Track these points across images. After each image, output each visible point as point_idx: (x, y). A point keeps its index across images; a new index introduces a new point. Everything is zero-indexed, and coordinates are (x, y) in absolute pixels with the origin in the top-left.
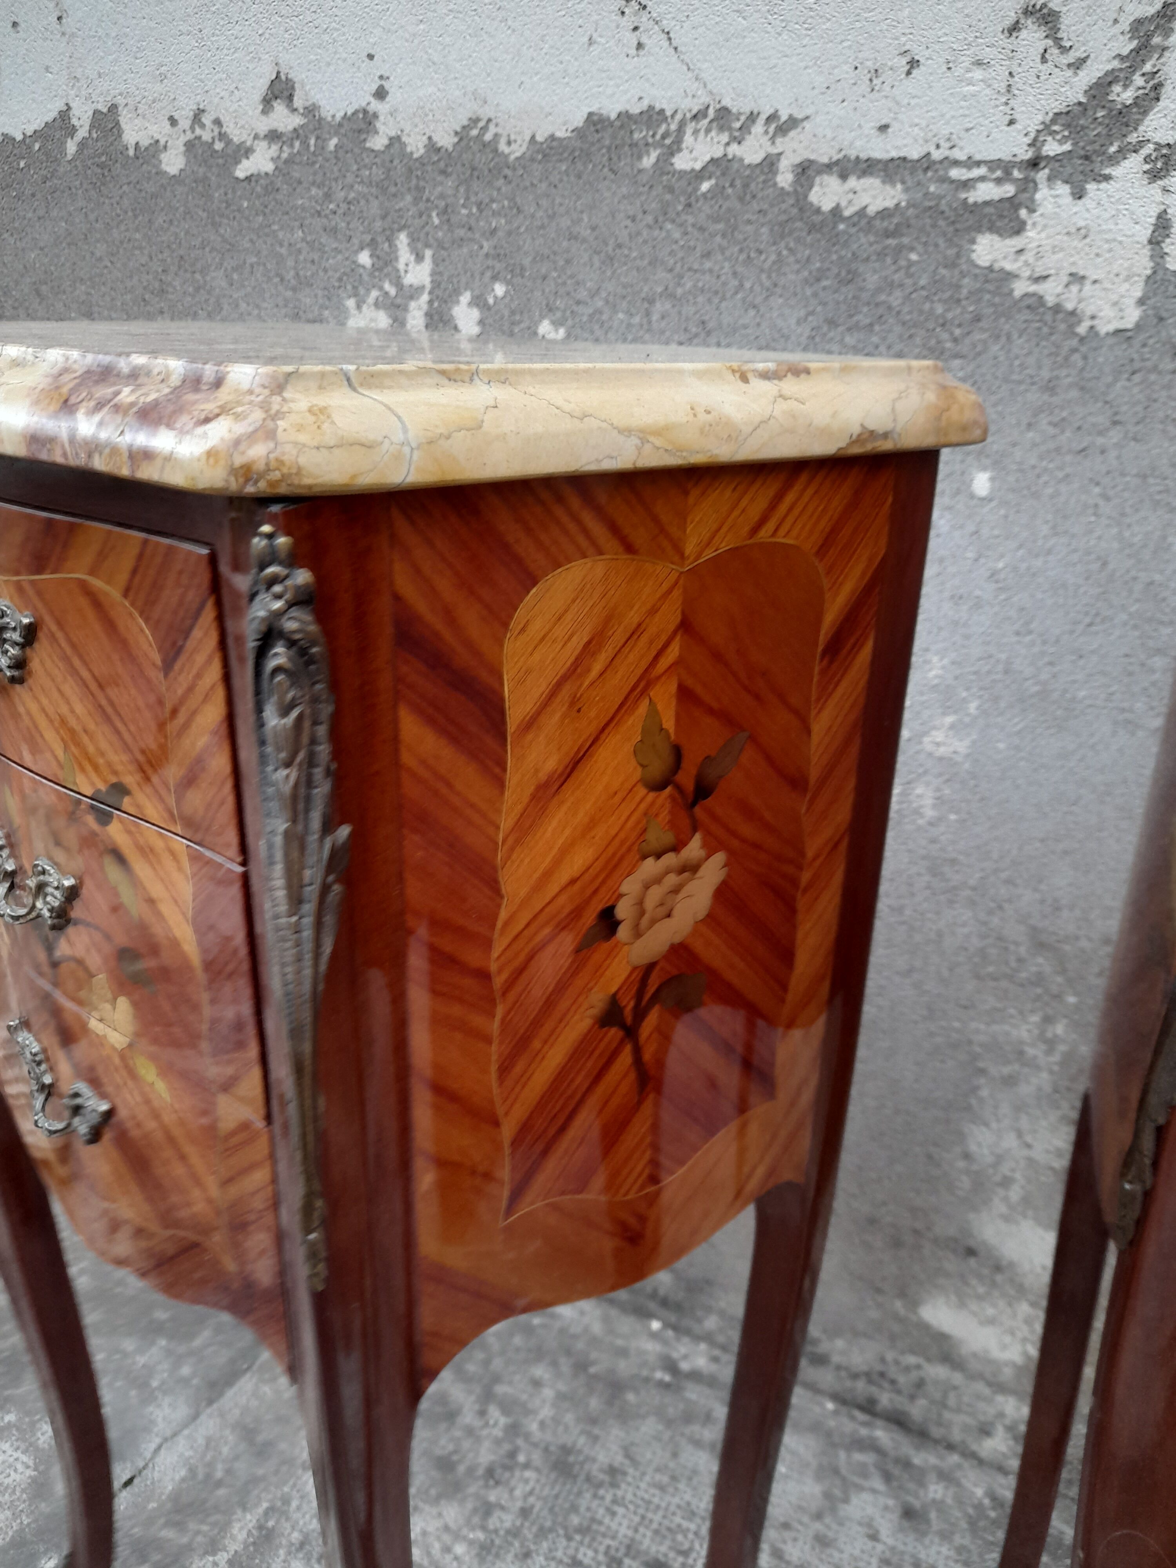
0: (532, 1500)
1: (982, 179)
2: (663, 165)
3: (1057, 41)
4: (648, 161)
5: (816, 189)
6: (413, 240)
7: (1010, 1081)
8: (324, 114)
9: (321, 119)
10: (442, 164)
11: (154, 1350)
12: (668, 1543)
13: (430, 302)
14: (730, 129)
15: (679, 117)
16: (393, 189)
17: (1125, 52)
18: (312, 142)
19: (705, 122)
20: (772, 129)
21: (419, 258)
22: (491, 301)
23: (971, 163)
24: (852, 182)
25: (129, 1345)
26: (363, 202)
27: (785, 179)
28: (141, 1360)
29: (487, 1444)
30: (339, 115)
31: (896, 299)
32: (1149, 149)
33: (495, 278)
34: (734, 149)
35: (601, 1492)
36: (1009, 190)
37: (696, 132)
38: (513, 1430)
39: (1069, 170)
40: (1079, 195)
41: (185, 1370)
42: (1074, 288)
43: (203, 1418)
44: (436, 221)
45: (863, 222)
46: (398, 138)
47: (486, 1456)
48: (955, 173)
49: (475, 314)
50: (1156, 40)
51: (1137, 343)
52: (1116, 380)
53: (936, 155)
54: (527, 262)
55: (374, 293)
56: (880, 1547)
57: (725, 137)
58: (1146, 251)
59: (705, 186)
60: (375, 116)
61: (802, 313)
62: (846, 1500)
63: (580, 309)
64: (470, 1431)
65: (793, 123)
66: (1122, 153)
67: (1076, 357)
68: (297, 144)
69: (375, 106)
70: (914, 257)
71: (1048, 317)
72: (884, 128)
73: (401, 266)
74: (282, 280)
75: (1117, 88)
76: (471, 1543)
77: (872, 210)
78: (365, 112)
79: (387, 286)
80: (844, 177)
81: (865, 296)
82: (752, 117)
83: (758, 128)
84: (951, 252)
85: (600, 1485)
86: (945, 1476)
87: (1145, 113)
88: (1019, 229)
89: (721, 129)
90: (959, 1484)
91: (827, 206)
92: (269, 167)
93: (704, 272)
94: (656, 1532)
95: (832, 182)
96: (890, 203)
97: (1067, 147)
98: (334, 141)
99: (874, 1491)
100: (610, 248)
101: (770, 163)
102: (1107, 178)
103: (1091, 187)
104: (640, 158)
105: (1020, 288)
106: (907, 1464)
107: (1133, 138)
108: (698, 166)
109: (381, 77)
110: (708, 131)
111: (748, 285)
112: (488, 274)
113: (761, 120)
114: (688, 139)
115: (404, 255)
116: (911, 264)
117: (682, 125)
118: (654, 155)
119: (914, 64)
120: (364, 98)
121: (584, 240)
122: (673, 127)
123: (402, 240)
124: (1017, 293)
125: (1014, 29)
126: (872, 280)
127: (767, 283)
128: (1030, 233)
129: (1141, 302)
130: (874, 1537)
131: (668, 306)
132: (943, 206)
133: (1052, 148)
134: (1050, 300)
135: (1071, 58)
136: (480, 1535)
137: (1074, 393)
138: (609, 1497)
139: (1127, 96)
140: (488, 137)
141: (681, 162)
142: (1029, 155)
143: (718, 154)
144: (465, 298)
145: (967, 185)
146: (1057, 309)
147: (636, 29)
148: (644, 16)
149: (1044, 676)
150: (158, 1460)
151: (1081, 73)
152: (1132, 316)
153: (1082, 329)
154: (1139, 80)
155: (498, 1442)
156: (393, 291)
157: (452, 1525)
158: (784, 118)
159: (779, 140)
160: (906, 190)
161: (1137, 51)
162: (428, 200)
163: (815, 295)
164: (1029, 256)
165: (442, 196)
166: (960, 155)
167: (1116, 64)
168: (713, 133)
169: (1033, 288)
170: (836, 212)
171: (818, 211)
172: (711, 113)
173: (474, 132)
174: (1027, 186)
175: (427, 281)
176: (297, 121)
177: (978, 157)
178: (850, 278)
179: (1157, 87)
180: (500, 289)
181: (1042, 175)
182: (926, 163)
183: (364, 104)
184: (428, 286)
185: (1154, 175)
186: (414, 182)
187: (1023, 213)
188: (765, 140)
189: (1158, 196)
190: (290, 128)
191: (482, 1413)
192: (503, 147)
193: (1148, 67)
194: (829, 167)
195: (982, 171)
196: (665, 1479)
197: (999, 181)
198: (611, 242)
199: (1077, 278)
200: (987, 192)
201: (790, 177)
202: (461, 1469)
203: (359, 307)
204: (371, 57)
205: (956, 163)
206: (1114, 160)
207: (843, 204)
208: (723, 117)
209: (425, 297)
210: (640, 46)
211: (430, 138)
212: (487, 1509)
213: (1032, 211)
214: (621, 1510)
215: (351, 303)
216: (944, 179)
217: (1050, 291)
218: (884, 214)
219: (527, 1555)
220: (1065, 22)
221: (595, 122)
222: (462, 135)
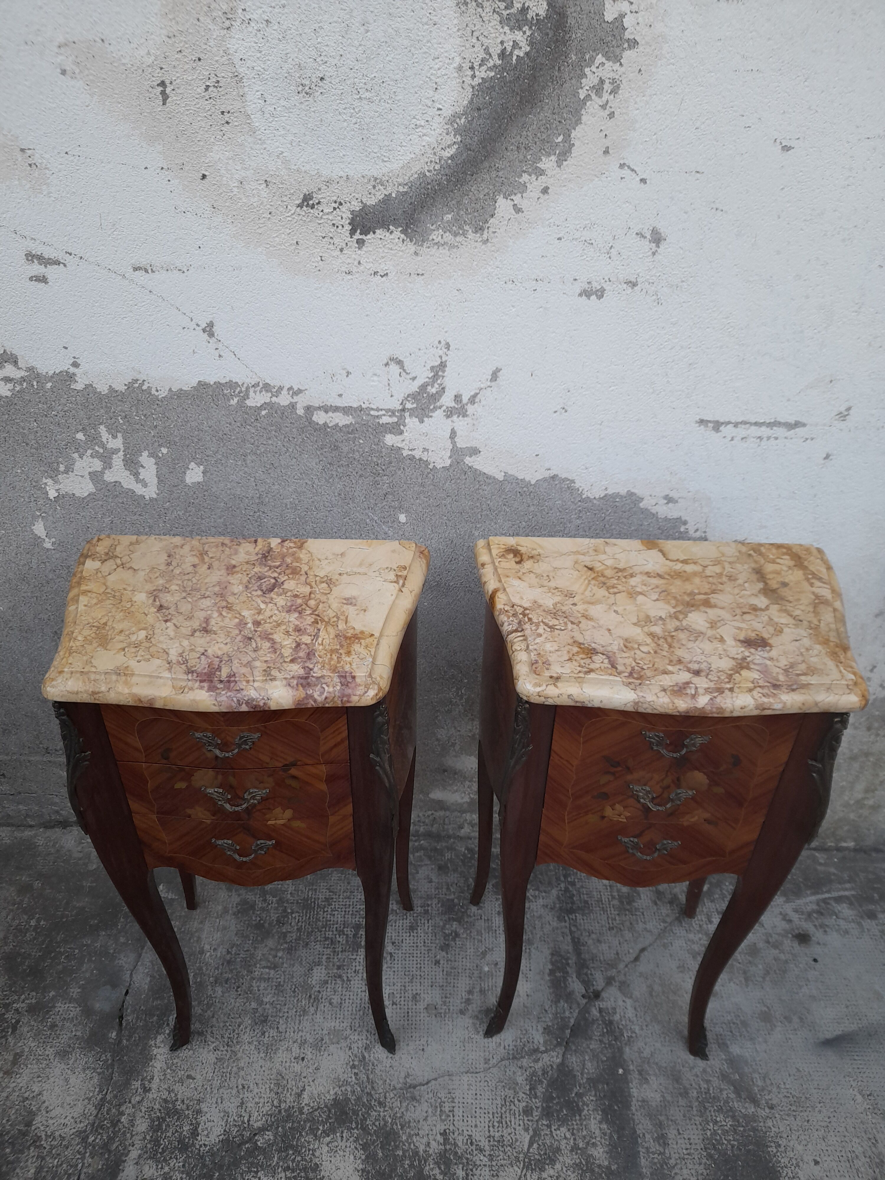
0: (300, 924)
1: (384, 415)
2: (241, 404)
3: (404, 370)
4: (234, 401)
5: (315, 416)
6: (109, 430)
7: (449, 711)
8: (40, 372)
9: (38, 374)
10: (119, 398)
11: (101, 938)
12: (358, 916)
13: (125, 455)
14: (271, 392)
15: (245, 385)
16: (92, 407)
17: (430, 376)
18: (35, 383)
19: (259, 388)
20: (291, 392)
21: (115, 437)
22: (160, 455)
23: (378, 410)
24: (330, 414)
25: (87, 941)
26: (74, 412)
27: (300, 412)
28: (98, 945)
29: (272, 911)
30: (51, 373)
31: (357, 455)
32: (444, 408)
33: (160, 446)
34: (274, 399)
35: (326, 909)
36: (395, 419)
37: (255, 392)
38: (281, 901)
39: (416, 413)
40: (422, 421)
41: (122, 940)
42: (426, 453)
43: (143, 954)
44: (121, 422)
45: (338, 429)
46: (91, 385)
47: (274, 917)
48: (372, 413)
49: (153, 460)
50: (440, 373)
51: (451, 471)
52: (446, 482)
53: (364, 406)
54: (177, 439)
55: (89, 452)
56: (433, 884)
57: (270, 395)
58: (450, 441)
59: (264, 413)
60: (74, 374)
61: (317, 460)
62: (418, 873)
63: (210, 459)
64: (263, 909)
65: (300, 391)
66: (435, 408)
67: (430, 475)
68: (25, 384)
69: (72, 370)
70: (361, 441)
71: (418, 462)
72: (340, 395)
73: (104, 440)
74: (27, 444)
75: (429, 388)
76: (283, 950)
77: (340, 425)
78: (67, 372)
79: (97, 448)
80: (326, 412)
81: (344, 455)
82: (281, 388)
83: (284, 392)
84: (376, 440)
85: (325, 907)
86: (450, 849)
87: (441, 396)
88: (401, 433)
89: (267, 391)
90: (455, 850)
91: (321, 422)
92: (9, 394)
93: (268, 445)
94: (352, 914)
95: (322, 413)
96: (348, 423)
97: (415, 405)
98: (49, 385)
99: (426, 865)
100: (220, 435)
101: (293, 406)
102: (431, 417)
103: (426, 419)
104: (229, 400)
105: (405, 453)
106: (436, 850)
107: (438, 404)
108: (259, 405)
109: (74, 358)
110: (261, 392)
111: (291, 450)
112: (157, 444)
113: (285, 389)
114: (251, 394)
115: (105, 435)
116: (360, 444)
117: (247, 389)
118: (236, 400)
119: (348, 373)
120: (65, 365)
121: (206, 431)
122: (243, 389)
123: (102, 429)
124: (404, 455)
125: (387, 364)
126: (346, 449)
127: (299, 450)
128: (406, 434)
129: (450, 457)
130: (431, 881)
131: (254, 457)
132: (370, 424)
133: (409, 406)
134: (417, 457)
135: (411, 376)
136: (286, 946)
137: (432, 487)
138: (330, 910)
139: (434, 391)
140: (145, 387)
141: (249, 403)
142: (401, 407)
143: (268, 401)
144: (145, 454)
145: (377, 417)
146: (420, 459)
147: (217, 349)
148: (220, 345)
149: (437, 579)
150: (135, 979)
151: (415, 382)
152: (448, 462)
153: (431, 467)
154: (436, 386)
155: (276, 909)
156: (101, 451)
157: (273, 947)
158: (296, 389)
159: (295, 397)
160: (354, 418)
161: (434, 376)
162: (114, 412)
163: (322, 454)
164: (407, 442)
165: (121, 411)
166: (375, 407)
167: (427, 380)
168: (264, 393)
169: (410, 453)
170: (325, 424)
171: (318, 424)
172: (261, 384)
173: (137, 385)
174: (402, 418)
175: (121, 447)
176: (23, 373)
177: (380, 407)
178: (336, 448)
179: (443, 388)
180: (164, 450)
181: (407, 414)
182: (361, 409)
183: (66, 369)
184: (122, 449)
185: (448, 417)
186: (104, 404)
187: (402, 427)
188: (289, 397)
189: (450, 423)
190: (19, 376)
191: (265, 900)
192: (153, 392)
193: (439, 382)
194: (319, 408)
195: (384, 412)
196: (348, 894)
197: (390, 416)
198: (221, 432)
199: (425, 450)
200: (385, 420)
201: (303, 411)
202: (266, 925)
203: (81, 457)
204: (66, 348)
205: (372, 409)
206: (433, 411)
207: (328, 422)
208: (267, 387)
209: (121, 453)
210: (220, 356)
211: (110, 386)
212: (285, 935)
213: (404, 426)
214: (336, 913)
215: (76, 455)
216: (369, 414)
217: (417, 454)
218: (346, 426)
219: (307, 944)
220: (406, 365)
221: (202, 385)
222: (129, 386)
